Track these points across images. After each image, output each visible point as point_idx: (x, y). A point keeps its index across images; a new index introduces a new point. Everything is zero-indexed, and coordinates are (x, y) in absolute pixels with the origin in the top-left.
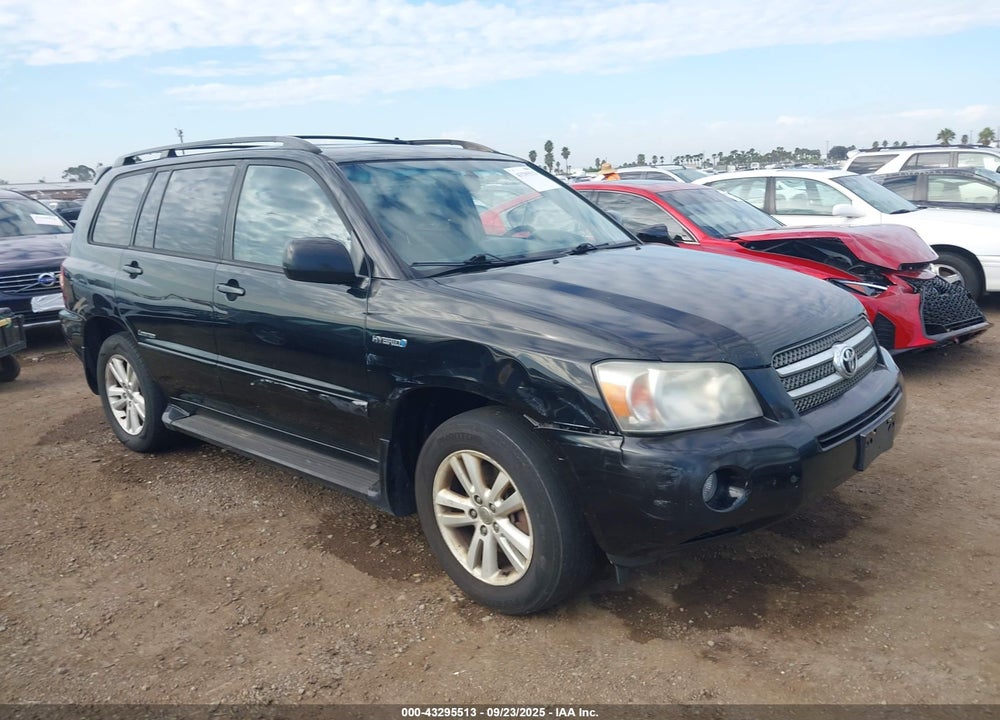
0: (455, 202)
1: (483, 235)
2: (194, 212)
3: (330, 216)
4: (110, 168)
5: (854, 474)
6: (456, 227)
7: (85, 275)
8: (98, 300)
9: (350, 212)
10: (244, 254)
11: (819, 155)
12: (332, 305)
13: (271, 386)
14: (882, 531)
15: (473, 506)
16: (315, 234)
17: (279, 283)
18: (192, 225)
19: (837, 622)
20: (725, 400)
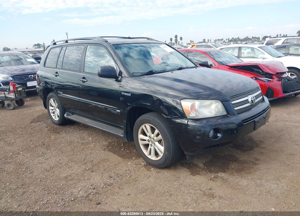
0: (145, 55)
1: (154, 64)
2: (72, 58)
3: (111, 59)
4: (49, 46)
5: (253, 131)
6: (146, 62)
7: (43, 76)
8: (46, 83)
9: (116, 58)
10: (87, 70)
11: (260, 39)
12: (110, 84)
13: (95, 106)
14: (264, 148)
15: (149, 139)
16: (106, 65)
17: (96, 78)
18: (71, 62)
19: (248, 172)
20: (216, 110)
